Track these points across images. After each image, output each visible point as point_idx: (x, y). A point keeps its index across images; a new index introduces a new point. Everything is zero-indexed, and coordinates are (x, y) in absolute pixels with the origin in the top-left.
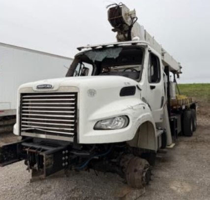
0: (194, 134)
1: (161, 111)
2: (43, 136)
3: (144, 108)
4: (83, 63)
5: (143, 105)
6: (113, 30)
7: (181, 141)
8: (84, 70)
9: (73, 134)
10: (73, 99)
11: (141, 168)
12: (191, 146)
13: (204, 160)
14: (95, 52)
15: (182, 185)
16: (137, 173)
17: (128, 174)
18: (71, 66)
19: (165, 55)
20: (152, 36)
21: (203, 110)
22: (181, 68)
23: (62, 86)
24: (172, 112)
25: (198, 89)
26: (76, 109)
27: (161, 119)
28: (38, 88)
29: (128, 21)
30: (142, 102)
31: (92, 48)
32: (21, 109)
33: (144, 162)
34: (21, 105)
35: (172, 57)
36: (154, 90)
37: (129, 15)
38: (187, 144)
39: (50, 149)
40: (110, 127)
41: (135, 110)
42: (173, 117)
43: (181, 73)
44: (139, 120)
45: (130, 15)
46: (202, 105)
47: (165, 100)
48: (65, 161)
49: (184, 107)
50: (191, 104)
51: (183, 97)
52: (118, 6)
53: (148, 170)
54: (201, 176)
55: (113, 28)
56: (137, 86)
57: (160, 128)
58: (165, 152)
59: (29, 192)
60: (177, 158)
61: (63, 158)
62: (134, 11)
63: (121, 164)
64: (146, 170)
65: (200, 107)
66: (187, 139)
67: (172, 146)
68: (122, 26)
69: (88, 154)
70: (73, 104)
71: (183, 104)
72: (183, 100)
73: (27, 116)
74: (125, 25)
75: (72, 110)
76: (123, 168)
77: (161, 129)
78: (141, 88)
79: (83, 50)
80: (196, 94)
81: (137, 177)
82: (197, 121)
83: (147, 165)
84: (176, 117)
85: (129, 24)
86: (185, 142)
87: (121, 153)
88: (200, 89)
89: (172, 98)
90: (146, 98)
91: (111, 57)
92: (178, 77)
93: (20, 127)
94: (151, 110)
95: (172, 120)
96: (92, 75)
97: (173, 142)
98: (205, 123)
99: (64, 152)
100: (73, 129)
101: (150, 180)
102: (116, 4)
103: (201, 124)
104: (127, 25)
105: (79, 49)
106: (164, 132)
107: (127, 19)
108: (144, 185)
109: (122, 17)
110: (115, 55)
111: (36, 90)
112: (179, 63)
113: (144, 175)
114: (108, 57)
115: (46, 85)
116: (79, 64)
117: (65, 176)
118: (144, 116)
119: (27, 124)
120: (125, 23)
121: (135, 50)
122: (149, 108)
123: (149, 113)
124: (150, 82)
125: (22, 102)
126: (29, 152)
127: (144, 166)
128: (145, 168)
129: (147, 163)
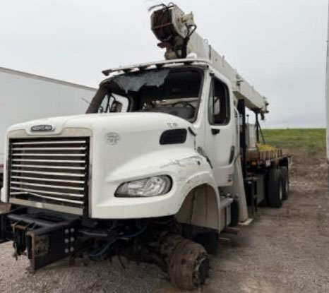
0: (285, 203)
1: (229, 169)
2: (39, 205)
3: (199, 163)
4: (113, 95)
5: (198, 160)
6: (159, 45)
7: (263, 214)
8: (114, 105)
9: (82, 202)
10: (84, 148)
11: (192, 259)
12: (279, 222)
13: (297, 246)
14: (129, 78)
15: (260, 286)
16: (185, 266)
17: (172, 266)
18: (94, 99)
19: (242, 84)
20: (222, 56)
21: (300, 167)
22: (267, 104)
23: (67, 128)
24: (250, 170)
25: (293, 137)
26: (87, 164)
27: (230, 181)
28: (33, 130)
29: (182, 32)
30: (198, 154)
31: (125, 70)
32: (10, 162)
33: (199, 248)
34: (11, 157)
35: (253, 88)
36: (218, 135)
37: (183, 22)
38: (273, 219)
39: (47, 226)
40: (141, 193)
41: (183, 166)
42: (250, 178)
43: (267, 112)
44: (189, 182)
45: (185, 21)
46: (299, 160)
47: (237, 151)
48: (69, 245)
49: (268, 164)
50: (280, 158)
51: (268, 148)
52: (167, 8)
53: (203, 262)
54: (292, 271)
55: (159, 42)
56: (190, 129)
57: (229, 195)
58: (236, 233)
59: (24, 289)
60: (256, 241)
61: (67, 241)
62: (191, 14)
63: (163, 251)
64: (201, 261)
65: (296, 163)
66: (273, 211)
67: (247, 223)
68: (172, 39)
69: (106, 235)
70: (83, 155)
71: (267, 159)
72: (267, 152)
73: (19, 174)
74: (177, 38)
75: (82, 165)
76: (165, 256)
77: (230, 197)
78: (195, 132)
79: (111, 75)
80: (290, 145)
81: (186, 271)
82: (290, 185)
83: (203, 253)
84: (255, 178)
85: (184, 36)
86: (271, 216)
87: (164, 233)
88: (296, 137)
89: (250, 150)
90: (203, 148)
91: (152, 84)
92: (263, 118)
93: (9, 190)
94: (212, 167)
95: (250, 183)
96: (128, 111)
97: (249, 217)
98: (302, 188)
99: (67, 231)
100: (82, 196)
101: (207, 276)
102: (163, 5)
103: (298, 190)
104: (181, 37)
105: (106, 73)
106: (234, 201)
107: (180, 27)
108: (196, 285)
109: (172, 25)
110: (158, 81)
111: (30, 133)
112: (264, 98)
113: (197, 269)
114: (148, 85)
115: (45, 126)
116: (106, 97)
117: (83, 264)
118: (198, 177)
119: (18, 186)
120: (178, 35)
121: (189, 72)
122: (208, 163)
123: (207, 172)
124: (211, 124)
125: (11, 152)
126: (16, 229)
127: (197, 255)
128: (199, 258)
129: (203, 250)
